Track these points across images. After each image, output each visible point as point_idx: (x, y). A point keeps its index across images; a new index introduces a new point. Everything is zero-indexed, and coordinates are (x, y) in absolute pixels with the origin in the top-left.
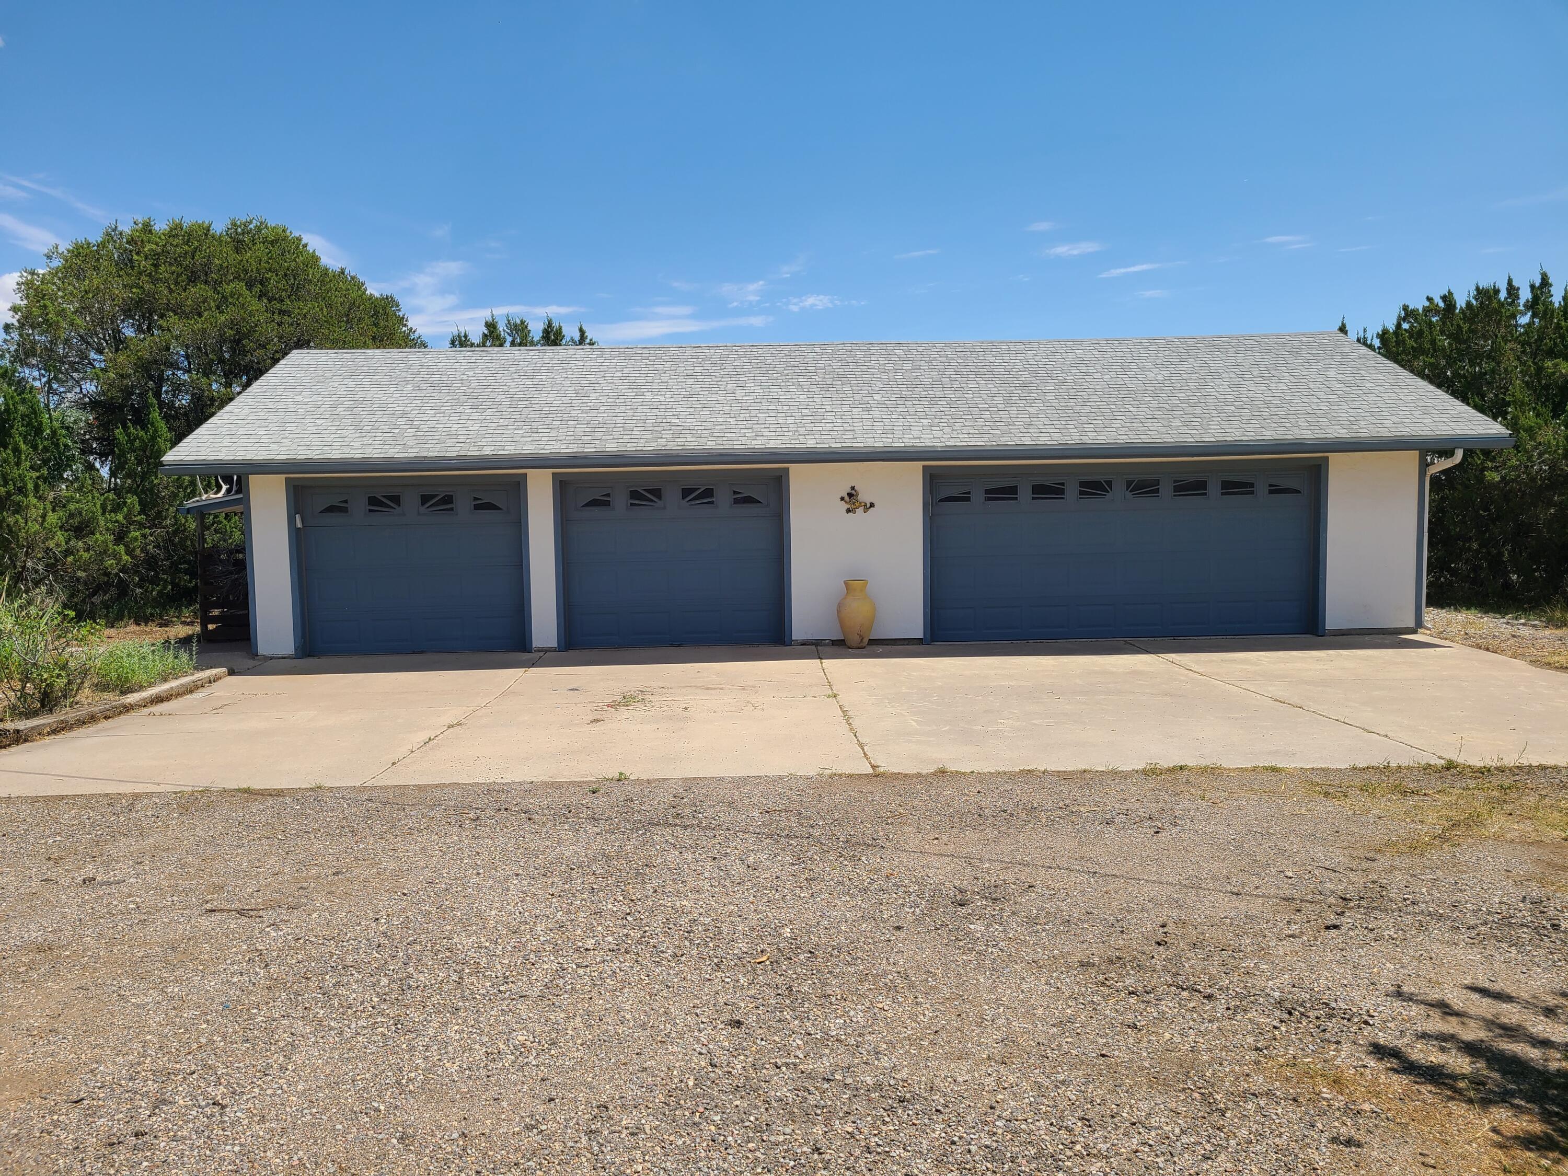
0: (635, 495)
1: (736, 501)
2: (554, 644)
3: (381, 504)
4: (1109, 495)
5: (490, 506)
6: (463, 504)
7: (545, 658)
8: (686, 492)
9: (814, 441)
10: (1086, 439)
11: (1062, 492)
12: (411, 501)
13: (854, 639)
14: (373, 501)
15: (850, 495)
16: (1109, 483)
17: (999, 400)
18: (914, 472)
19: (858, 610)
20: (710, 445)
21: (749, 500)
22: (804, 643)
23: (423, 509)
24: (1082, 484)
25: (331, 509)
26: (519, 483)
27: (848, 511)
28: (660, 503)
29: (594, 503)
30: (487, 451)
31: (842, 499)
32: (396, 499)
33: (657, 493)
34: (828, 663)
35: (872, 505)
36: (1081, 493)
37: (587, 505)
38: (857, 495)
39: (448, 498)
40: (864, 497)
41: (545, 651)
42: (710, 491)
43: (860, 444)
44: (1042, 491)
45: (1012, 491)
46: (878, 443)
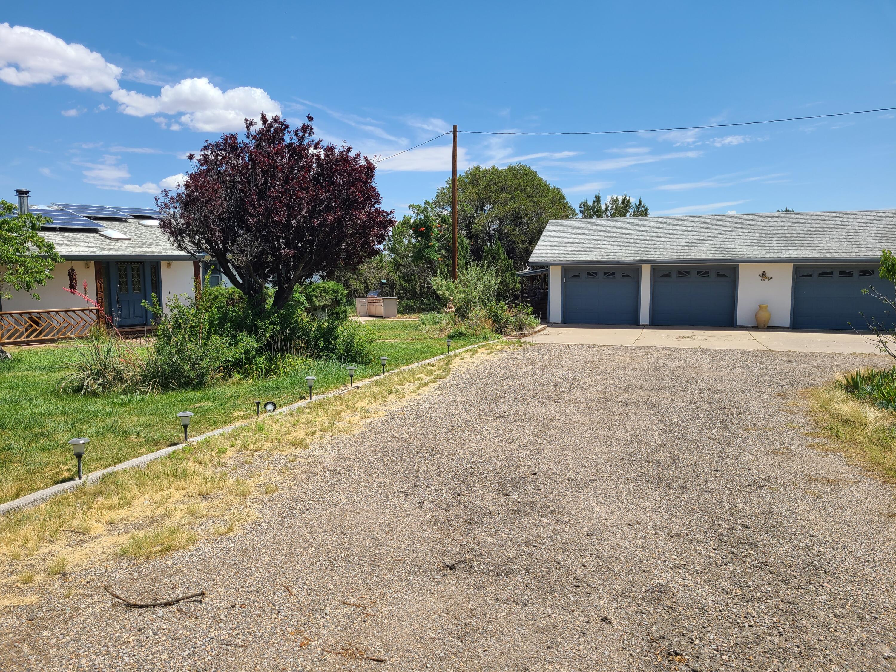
0: (680, 273)
1: (718, 276)
2: (648, 323)
3: (591, 275)
4: (872, 276)
5: (627, 276)
6: (618, 275)
7: (644, 327)
8: (699, 272)
9: (749, 256)
10: (862, 256)
11: (852, 274)
12: (601, 274)
13: (762, 326)
14: (588, 274)
15: (763, 274)
16: (873, 271)
17: (827, 239)
18: (790, 267)
19: (763, 315)
20: (710, 256)
21: (722, 275)
22: (741, 327)
23: (605, 277)
24: (861, 271)
25: (575, 276)
26: (639, 269)
27: (762, 280)
28: (689, 276)
29: (665, 276)
30: (631, 258)
31: (760, 275)
32: (596, 274)
33: (688, 272)
34: (751, 332)
35: (771, 278)
36: (860, 275)
37: (662, 276)
38: (766, 274)
39: (613, 274)
40: (768, 275)
41: (645, 325)
42: (707, 273)
43: (768, 257)
44: (842, 274)
45: (831, 273)
46: (775, 256)
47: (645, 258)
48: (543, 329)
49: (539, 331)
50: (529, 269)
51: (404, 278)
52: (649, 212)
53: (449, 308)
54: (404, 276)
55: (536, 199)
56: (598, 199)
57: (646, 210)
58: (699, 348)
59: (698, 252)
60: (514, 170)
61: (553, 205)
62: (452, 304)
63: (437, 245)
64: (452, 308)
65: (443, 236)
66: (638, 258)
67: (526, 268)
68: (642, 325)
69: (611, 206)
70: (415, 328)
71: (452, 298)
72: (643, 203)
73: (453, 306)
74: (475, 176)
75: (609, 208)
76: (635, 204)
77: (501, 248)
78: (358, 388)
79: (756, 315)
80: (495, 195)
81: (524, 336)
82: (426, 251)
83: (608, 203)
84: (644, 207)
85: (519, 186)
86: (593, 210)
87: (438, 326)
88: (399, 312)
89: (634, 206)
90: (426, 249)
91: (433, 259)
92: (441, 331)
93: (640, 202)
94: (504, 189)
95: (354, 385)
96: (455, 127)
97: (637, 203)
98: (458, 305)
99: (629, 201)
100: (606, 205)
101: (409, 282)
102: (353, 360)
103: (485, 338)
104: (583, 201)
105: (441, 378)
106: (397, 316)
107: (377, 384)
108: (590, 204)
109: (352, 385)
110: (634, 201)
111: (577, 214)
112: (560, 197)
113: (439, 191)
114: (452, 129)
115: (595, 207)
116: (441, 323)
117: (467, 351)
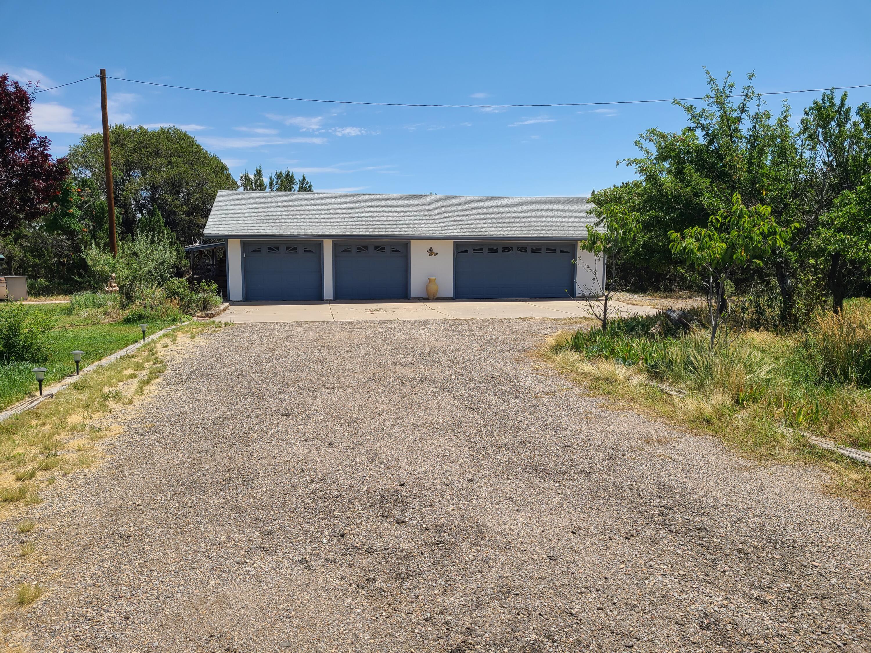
0: (359, 248)
1: (393, 251)
2: (332, 298)
3: (272, 249)
4: (512, 252)
5: (310, 251)
6: (300, 250)
7: (329, 302)
8: (376, 248)
9: (419, 233)
10: (505, 234)
11: (497, 251)
12: (282, 249)
13: (431, 297)
14: (269, 248)
15: (430, 250)
16: (512, 248)
17: (477, 220)
18: (451, 243)
19: (432, 288)
20: (387, 233)
21: (397, 251)
22: (414, 298)
23: (287, 252)
24: (503, 248)
25: (255, 251)
26: (321, 244)
27: (429, 255)
28: (367, 251)
29: (345, 251)
30: (314, 233)
31: (428, 251)
32: (278, 248)
33: (366, 248)
34: (425, 303)
35: (437, 254)
36: (503, 251)
37: (343, 251)
38: (433, 250)
39: (295, 248)
40: (435, 251)
41: (329, 300)
42: (383, 248)
43: (435, 234)
44: (491, 250)
45: (482, 250)
46: (441, 233)
47: (327, 233)
48: (227, 308)
49: (224, 310)
50: (200, 243)
51: (32, 252)
52: (313, 189)
53: (111, 286)
54: (32, 250)
55: (197, 167)
56: (259, 173)
57: (310, 187)
58: (398, 319)
59: (375, 229)
60: (167, 133)
61: (216, 175)
62: (115, 282)
63: (78, 213)
64: (115, 287)
65: (85, 202)
66: (320, 233)
67: (196, 242)
68: (327, 300)
69: (275, 180)
70: (69, 311)
71: (114, 275)
72: (306, 179)
73: (115, 284)
74: (119, 136)
75: (274, 183)
76: (299, 180)
77: (161, 219)
78: (52, 396)
79: (427, 287)
80: (148, 159)
81: (212, 316)
82: (65, 220)
83: (273, 178)
84: (307, 183)
85: (176, 152)
86: (255, 184)
87: (101, 309)
88: (30, 294)
89: (298, 182)
90: (64, 217)
91: (75, 230)
92: (106, 314)
93: (304, 178)
94: (157, 153)
95: (45, 393)
96: (102, 72)
97: (301, 179)
98: (122, 283)
99: (292, 177)
100: (271, 179)
101: (39, 256)
102: (20, 358)
103: (174, 320)
104: (244, 174)
105: (160, 372)
106: (29, 299)
107: (76, 387)
108: (252, 177)
109: (41, 394)
110: (298, 178)
111: (239, 187)
112: (222, 167)
113: (71, 149)
114: (99, 74)
115: (257, 180)
116: (105, 305)
117: (163, 335)
